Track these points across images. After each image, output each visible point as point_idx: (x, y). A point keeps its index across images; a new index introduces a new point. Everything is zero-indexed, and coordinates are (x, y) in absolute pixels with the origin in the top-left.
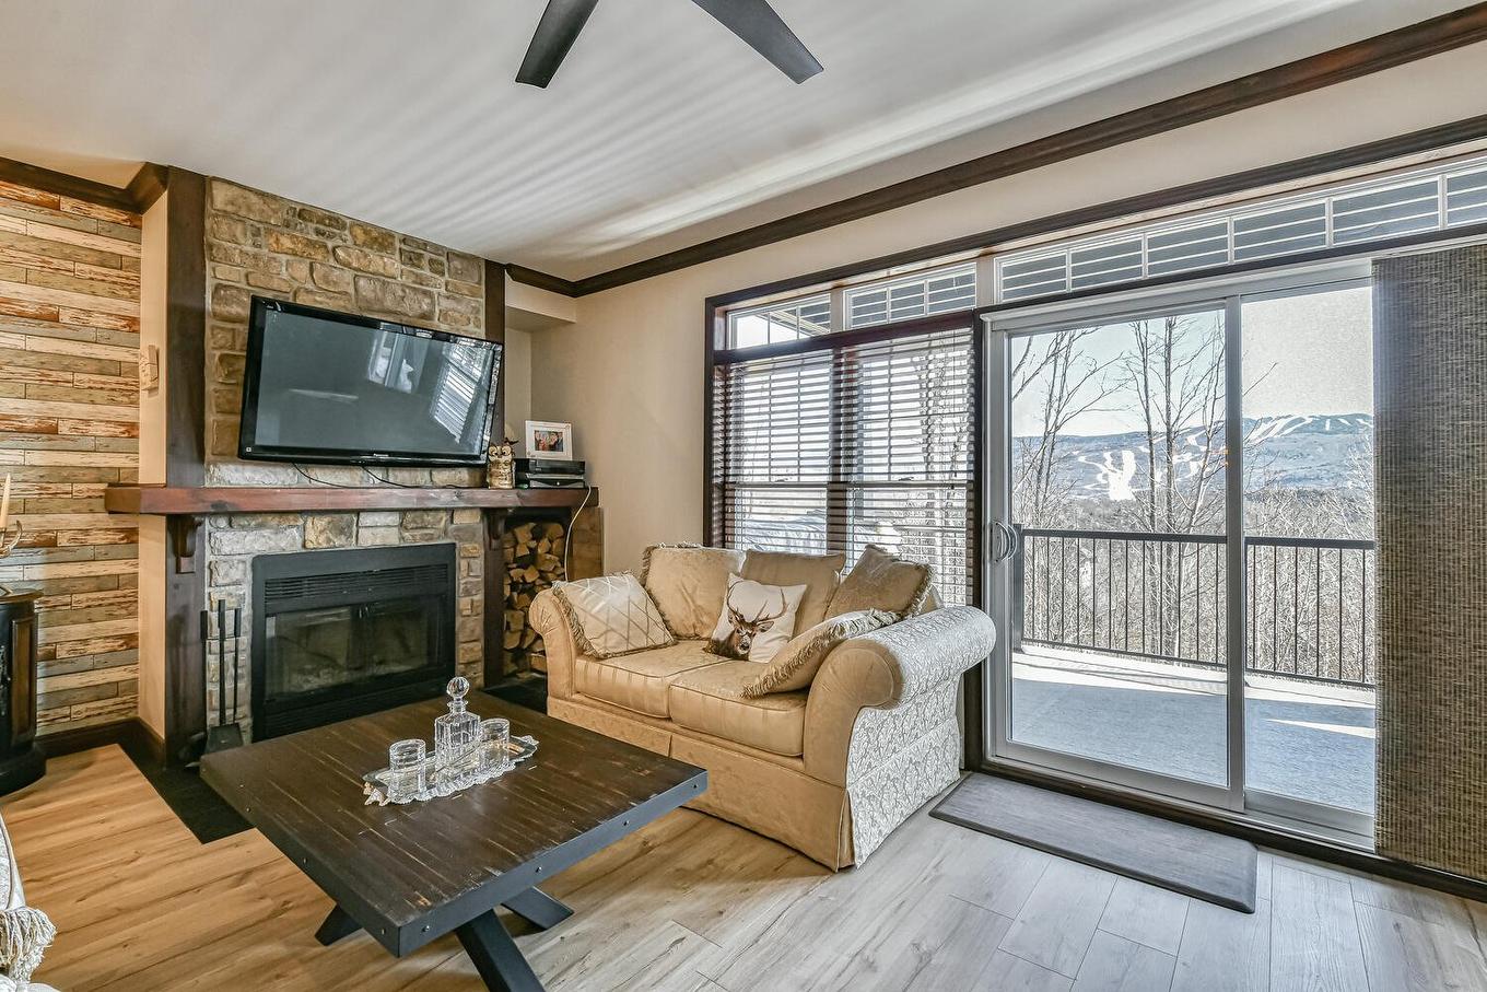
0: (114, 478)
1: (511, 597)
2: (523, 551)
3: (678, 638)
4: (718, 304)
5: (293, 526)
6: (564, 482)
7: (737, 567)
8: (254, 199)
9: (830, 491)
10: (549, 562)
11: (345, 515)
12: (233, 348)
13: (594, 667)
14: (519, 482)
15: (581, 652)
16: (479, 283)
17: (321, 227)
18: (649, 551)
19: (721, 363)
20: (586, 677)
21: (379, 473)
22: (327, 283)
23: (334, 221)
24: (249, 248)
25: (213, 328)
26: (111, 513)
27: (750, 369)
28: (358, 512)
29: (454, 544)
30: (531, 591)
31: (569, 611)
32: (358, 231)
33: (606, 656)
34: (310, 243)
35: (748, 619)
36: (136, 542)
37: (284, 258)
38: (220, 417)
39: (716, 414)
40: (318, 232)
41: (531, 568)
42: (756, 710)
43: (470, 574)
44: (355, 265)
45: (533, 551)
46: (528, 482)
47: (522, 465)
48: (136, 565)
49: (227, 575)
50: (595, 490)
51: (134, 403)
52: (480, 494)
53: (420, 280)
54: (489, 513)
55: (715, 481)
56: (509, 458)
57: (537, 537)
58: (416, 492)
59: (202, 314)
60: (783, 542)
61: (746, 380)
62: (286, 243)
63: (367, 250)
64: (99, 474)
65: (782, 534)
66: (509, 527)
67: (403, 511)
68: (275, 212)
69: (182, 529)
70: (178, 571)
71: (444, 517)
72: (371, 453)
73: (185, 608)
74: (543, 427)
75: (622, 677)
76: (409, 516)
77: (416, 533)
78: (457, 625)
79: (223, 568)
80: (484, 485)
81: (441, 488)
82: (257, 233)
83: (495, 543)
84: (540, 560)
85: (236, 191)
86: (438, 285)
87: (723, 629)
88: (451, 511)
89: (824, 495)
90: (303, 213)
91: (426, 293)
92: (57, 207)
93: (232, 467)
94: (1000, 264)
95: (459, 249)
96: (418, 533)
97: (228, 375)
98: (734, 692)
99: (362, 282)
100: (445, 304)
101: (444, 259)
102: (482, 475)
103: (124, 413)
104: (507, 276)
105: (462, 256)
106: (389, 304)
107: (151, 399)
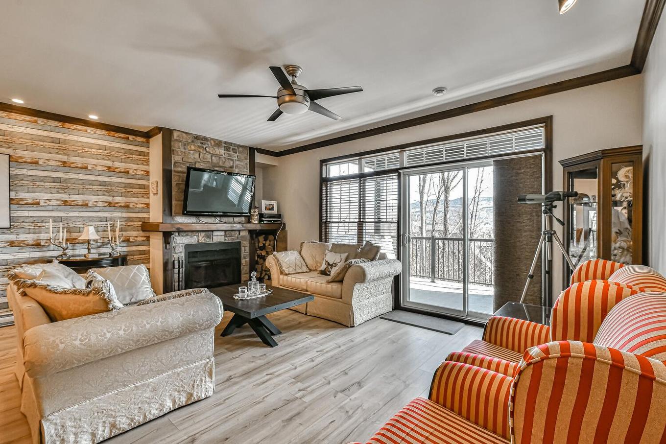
0: (143, 220)
1: (257, 260)
2: (261, 245)
3: (310, 270)
4: (323, 162)
5: (195, 235)
6: (274, 221)
7: (329, 248)
8: (184, 135)
9: (358, 224)
10: (269, 248)
11: (209, 232)
12: (179, 181)
13: (285, 277)
14: (260, 221)
15: (282, 273)
16: (247, 155)
17: (202, 141)
18: (302, 244)
19: (324, 181)
20: (283, 281)
21: (219, 219)
22: (204, 159)
23: (205, 139)
24: (183, 150)
25: (174, 175)
26: (143, 231)
27: (334, 184)
28: (213, 231)
29: (240, 242)
30: (264, 258)
31: (278, 261)
32: (212, 142)
33: (289, 274)
34: (199, 147)
35: (331, 264)
36: (149, 240)
37: (192, 152)
38: (176, 202)
39: (323, 198)
40: (201, 143)
41: (264, 250)
42: (329, 286)
43: (245, 251)
44: (211, 153)
45: (264, 244)
46: (263, 221)
47: (261, 216)
48: (150, 247)
49: (178, 250)
50: (285, 224)
51: (148, 198)
52: (249, 225)
53: (230, 155)
54: (251, 232)
55: (323, 221)
56: (257, 213)
57: (265, 240)
58: (230, 225)
59: (171, 171)
60: (348, 241)
61: (333, 187)
62: (193, 147)
63: (215, 147)
64: (140, 219)
65: (347, 238)
66: (257, 237)
67: (225, 231)
68: (190, 138)
69: (167, 236)
70: (166, 248)
71: (237, 233)
72: (217, 212)
73: (168, 259)
74: (268, 202)
75: (294, 279)
76: (227, 232)
77: (229, 238)
78: (241, 268)
79: (177, 248)
80: (249, 222)
81: (237, 224)
82: (185, 145)
83: (252, 242)
84: (266, 248)
85: (179, 133)
86: (235, 156)
87: (323, 267)
88: (239, 231)
89: (356, 225)
90: (197, 137)
91: (232, 160)
92: (128, 138)
93: (179, 217)
94: (406, 154)
95: (241, 144)
96: (230, 238)
97: (178, 189)
98: (324, 282)
99: (213, 158)
100: (237, 163)
101: (237, 148)
102: (249, 219)
103: (145, 200)
104: (256, 152)
105: (242, 147)
106: (221, 164)
107: (155, 196)
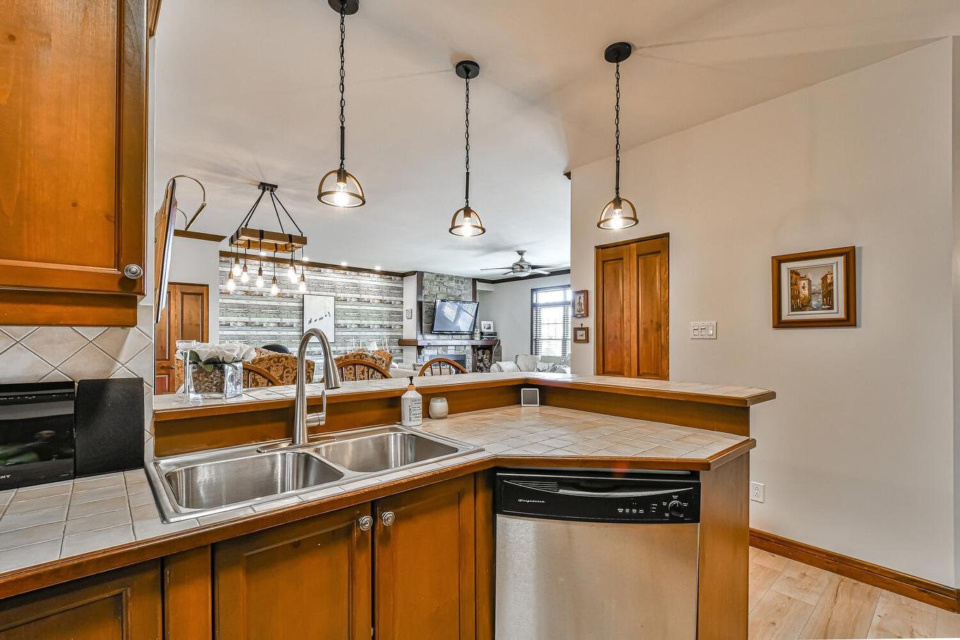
0: (399, 338)
2: (480, 358)
5: (436, 349)
6: (492, 338)
7: (539, 359)
8: (430, 274)
10: (486, 362)
11: (445, 347)
12: (428, 309)
14: (481, 338)
16: (471, 285)
18: (517, 356)
19: (535, 307)
23: (443, 276)
24: (430, 286)
25: (425, 304)
26: (398, 345)
27: (543, 308)
28: (447, 346)
29: (466, 355)
32: (447, 277)
34: (439, 282)
36: (403, 352)
37: (435, 287)
38: (426, 325)
39: (534, 320)
40: (440, 279)
41: (482, 363)
43: (469, 362)
44: (447, 286)
45: (482, 357)
46: (483, 338)
47: (482, 333)
48: (403, 358)
50: (499, 341)
51: (403, 321)
52: (472, 341)
53: (459, 286)
54: (473, 346)
55: (533, 338)
56: (478, 332)
57: (483, 354)
58: (459, 341)
59: (423, 302)
62: (435, 283)
63: (449, 281)
64: (396, 337)
66: (477, 351)
67: (456, 346)
68: (433, 277)
69: (420, 348)
70: (419, 358)
74: (485, 322)
77: (458, 351)
79: (425, 358)
80: (473, 339)
81: (464, 341)
82: (431, 282)
83: (475, 353)
84: (484, 360)
85: (427, 274)
86: (462, 287)
88: (465, 346)
90: (438, 275)
91: (460, 290)
93: (428, 335)
97: (427, 315)
99: (449, 290)
100: (464, 292)
101: (464, 280)
102: (473, 337)
103: (399, 323)
104: (477, 282)
105: (468, 278)
106: (453, 294)
107: (410, 320)
